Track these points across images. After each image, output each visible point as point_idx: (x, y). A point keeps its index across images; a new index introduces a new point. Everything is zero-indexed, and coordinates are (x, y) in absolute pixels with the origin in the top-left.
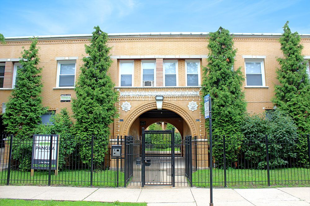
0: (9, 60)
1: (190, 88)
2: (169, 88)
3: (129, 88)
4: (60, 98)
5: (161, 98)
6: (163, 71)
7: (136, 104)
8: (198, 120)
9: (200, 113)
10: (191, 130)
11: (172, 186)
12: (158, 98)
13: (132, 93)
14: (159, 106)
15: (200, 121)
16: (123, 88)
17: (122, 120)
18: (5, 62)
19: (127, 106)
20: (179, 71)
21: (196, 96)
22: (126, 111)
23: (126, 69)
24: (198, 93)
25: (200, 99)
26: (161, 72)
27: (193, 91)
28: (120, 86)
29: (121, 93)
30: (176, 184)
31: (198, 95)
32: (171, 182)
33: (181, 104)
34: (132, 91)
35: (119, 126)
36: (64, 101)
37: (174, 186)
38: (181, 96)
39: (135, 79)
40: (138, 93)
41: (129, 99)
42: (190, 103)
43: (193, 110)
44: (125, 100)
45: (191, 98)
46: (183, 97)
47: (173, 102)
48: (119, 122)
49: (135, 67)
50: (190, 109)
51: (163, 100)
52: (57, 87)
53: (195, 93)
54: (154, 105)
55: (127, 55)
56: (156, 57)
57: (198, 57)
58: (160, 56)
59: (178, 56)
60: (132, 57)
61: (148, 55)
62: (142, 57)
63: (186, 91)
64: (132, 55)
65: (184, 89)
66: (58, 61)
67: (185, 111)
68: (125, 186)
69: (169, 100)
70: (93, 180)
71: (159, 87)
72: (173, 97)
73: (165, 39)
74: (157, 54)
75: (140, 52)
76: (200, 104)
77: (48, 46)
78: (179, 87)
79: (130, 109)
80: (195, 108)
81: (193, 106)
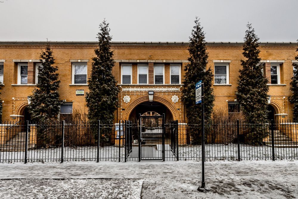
0: (30, 61)
1: (173, 85)
2: (158, 86)
3: (129, 85)
4: (75, 93)
5: (152, 93)
6: (153, 72)
7: (134, 98)
8: (179, 109)
9: (180, 104)
10: (174, 116)
11: (163, 160)
12: (150, 93)
13: (131, 89)
14: (151, 98)
15: (180, 110)
16: (124, 85)
17: (123, 109)
18: (27, 63)
19: (127, 99)
20: (165, 73)
21: (178, 92)
22: (127, 102)
23: (126, 71)
24: (179, 89)
25: (180, 94)
26: (152, 73)
27: (176, 87)
28: (122, 84)
29: (123, 89)
32: (162, 157)
33: (167, 98)
34: (130, 87)
35: (121, 114)
36: (79, 95)
38: (167, 92)
39: (133, 78)
40: (135, 89)
41: (128, 93)
42: (173, 97)
43: (175, 102)
44: (126, 94)
45: (174, 93)
46: (169, 92)
47: (161, 95)
48: (121, 111)
49: (133, 70)
50: (173, 101)
51: (153, 94)
52: (73, 84)
53: (177, 89)
54: (147, 98)
55: (126, 59)
56: (148, 62)
57: (180, 61)
58: (152, 61)
59: (164, 61)
60: (131, 61)
61: (143, 60)
62: (138, 61)
63: (170, 87)
64: (131, 59)
65: (169, 86)
66: (72, 63)
67: (170, 103)
68: (126, 161)
69: (158, 94)
70: (99, 157)
71: (151, 84)
72: (161, 92)
73: (155, 47)
74: (149, 59)
75: (136, 57)
76: (180, 97)
77: (63, 50)
78: (165, 84)
79: (129, 101)
80: (177, 100)
81: (175, 99)
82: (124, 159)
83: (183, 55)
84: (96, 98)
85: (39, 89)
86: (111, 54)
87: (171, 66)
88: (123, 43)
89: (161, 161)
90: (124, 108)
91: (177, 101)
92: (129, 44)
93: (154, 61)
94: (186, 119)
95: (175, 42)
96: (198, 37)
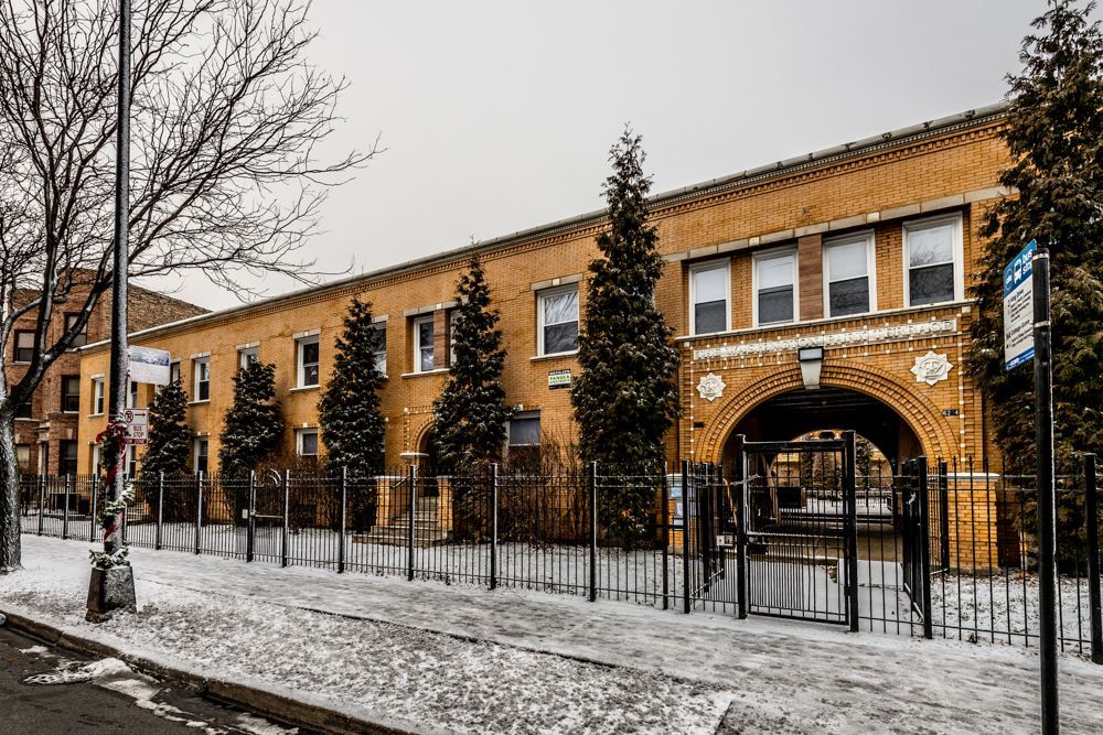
0: (439, 307)
1: (921, 312)
2: (843, 323)
3: (717, 337)
4: (547, 381)
5: (817, 354)
6: (821, 272)
7: (740, 379)
8: (953, 413)
9: (961, 388)
10: (926, 444)
11: (849, 627)
12: (805, 355)
13: (725, 351)
14: (811, 375)
15: (962, 416)
16: (700, 340)
17: (699, 425)
18: (431, 313)
19: (712, 385)
20: (879, 264)
21: (945, 335)
22: (711, 399)
23: (710, 286)
24: (953, 325)
25: (960, 344)
26: (816, 277)
27: (934, 318)
28: (692, 334)
29: (695, 352)
30: (863, 623)
31: (955, 329)
32: (843, 611)
33: (890, 366)
34: (725, 344)
35: (693, 441)
36: (556, 387)
37: (855, 628)
38: (888, 341)
39: (734, 310)
40: (743, 348)
41: (716, 365)
42: (919, 360)
43: (931, 383)
44: (710, 369)
45: (924, 343)
46: (894, 342)
47: (860, 361)
48: (692, 429)
49: (735, 277)
51: (822, 359)
52: (541, 354)
53: (941, 326)
54: (795, 378)
55: (708, 245)
56: (797, 235)
57: (957, 200)
58: (812, 230)
59: (874, 217)
60: (724, 248)
61: (773, 231)
62: (755, 241)
63: (904, 322)
64: (725, 241)
65: (900, 317)
66: (537, 293)
67: (903, 388)
68: (687, 610)
69: (845, 356)
70: (597, 586)
71: (808, 322)
72: (857, 347)
73: (828, 169)
74: (801, 223)
75: (747, 229)
76: (960, 359)
77: (513, 259)
78: (880, 312)
79: (720, 395)
80: (940, 373)
81: (931, 368)
82: (680, 602)
83: (975, 167)
84: (599, 391)
85: (454, 379)
86: (650, 238)
87: (908, 230)
88: (696, 189)
89: (838, 630)
90: (701, 420)
91: (945, 377)
92: (715, 186)
93: (823, 228)
94: (996, 456)
95: (926, 124)
96: (1063, 59)
